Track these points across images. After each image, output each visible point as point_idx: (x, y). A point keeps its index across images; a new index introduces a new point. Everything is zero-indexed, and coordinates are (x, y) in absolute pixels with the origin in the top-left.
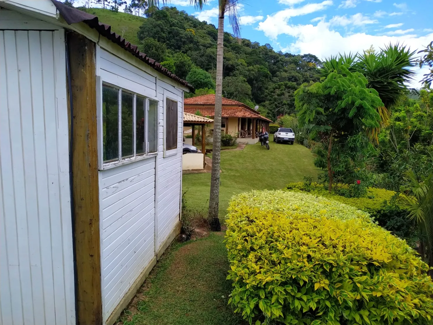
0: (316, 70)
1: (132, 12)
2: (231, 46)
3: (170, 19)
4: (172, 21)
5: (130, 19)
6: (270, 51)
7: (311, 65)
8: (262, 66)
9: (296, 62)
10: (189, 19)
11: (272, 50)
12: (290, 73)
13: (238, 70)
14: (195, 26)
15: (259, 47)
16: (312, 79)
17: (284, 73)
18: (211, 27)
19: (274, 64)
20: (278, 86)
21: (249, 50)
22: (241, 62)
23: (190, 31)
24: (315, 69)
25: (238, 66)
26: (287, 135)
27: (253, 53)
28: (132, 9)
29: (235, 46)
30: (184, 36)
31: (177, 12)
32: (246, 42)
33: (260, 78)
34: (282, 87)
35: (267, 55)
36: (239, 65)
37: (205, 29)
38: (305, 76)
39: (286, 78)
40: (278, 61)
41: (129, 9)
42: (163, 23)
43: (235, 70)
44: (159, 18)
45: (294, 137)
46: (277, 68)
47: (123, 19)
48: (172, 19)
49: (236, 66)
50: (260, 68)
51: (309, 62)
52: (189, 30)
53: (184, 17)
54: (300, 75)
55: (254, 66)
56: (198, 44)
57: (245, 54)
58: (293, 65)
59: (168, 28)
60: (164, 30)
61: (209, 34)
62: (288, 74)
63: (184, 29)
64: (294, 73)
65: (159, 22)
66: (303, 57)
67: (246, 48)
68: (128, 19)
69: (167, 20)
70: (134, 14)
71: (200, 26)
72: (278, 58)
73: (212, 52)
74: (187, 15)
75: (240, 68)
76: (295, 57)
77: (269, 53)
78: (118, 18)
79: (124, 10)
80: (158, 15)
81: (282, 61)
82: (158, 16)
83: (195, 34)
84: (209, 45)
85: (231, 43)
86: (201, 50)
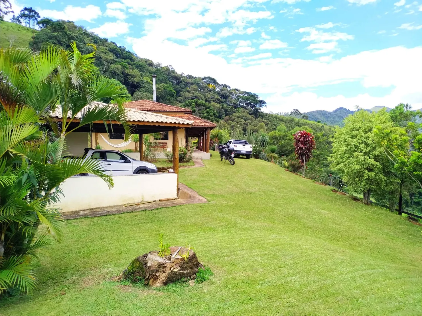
0: (216, 92)
1: (21, 22)
2: (134, 64)
3: (68, 32)
4: (70, 35)
5: (20, 29)
6: (172, 72)
7: (211, 87)
8: (168, 85)
9: (198, 83)
10: (89, 35)
11: (174, 71)
12: (193, 93)
13: (144, 87)
14: (96, 42)
15: (161, 67)
16: (212, 99)
17: (187, 93)
18: (113, 45)
19: (177, 84)
20: (189, 104)
21: (153, 69)
22: (146, 80)
23: (91, 46)
24: (215, 90)
25: (143, 83)
26: (244, 148)
27: (157, 73)
28: (22, 20)
29: (138, 65)
30: (85, 50)
31: (75, 27)
32: (149, 62)
33: (167, 97)
34: (193, 104)
35: (170, 75)
36: (145, 83)
37: (106, 46)
38: (206, 97)
39: (189, 97)
40: (181, 82)
41: (18, 20)
42: (61, 35)
43: (141, 88)
44: (55, 30)
45: (251, 150)
46: (180, 88)
47: (11, 29)
48: (70, 32)
49: (142, 84)
50: (166, 87)
51: (209, 84)
52: (89, 45)
53: (83, 32)
54: (202, 96)
55: (160, 85)
56: (100, 59)
57: (149, 73)
58: (194, 86)
59: (66, 41)
60: (62, 43)
61: (111, 52)
62: (191, 95)
63: (85, 44)
64: (196, 94)
65: (55, 34)
66: (203, 79)
67: (149, 67)
68: (17, 29)
69: (65, 33)
70: (23, 24)
71: (101, 43)
72: (180, 78)
73: (116, 68)
74: (86, 31)
75: (146, 85)
76: (196, 79)
77: (171, 74)
78: (4, 27)
79: (11, 19)
80: (54, 26)
81: (184, 82)
82: (54, 28)
83: (97, 50)
84: (112, 61)
85: (134, 61)
86: (104, 65)
